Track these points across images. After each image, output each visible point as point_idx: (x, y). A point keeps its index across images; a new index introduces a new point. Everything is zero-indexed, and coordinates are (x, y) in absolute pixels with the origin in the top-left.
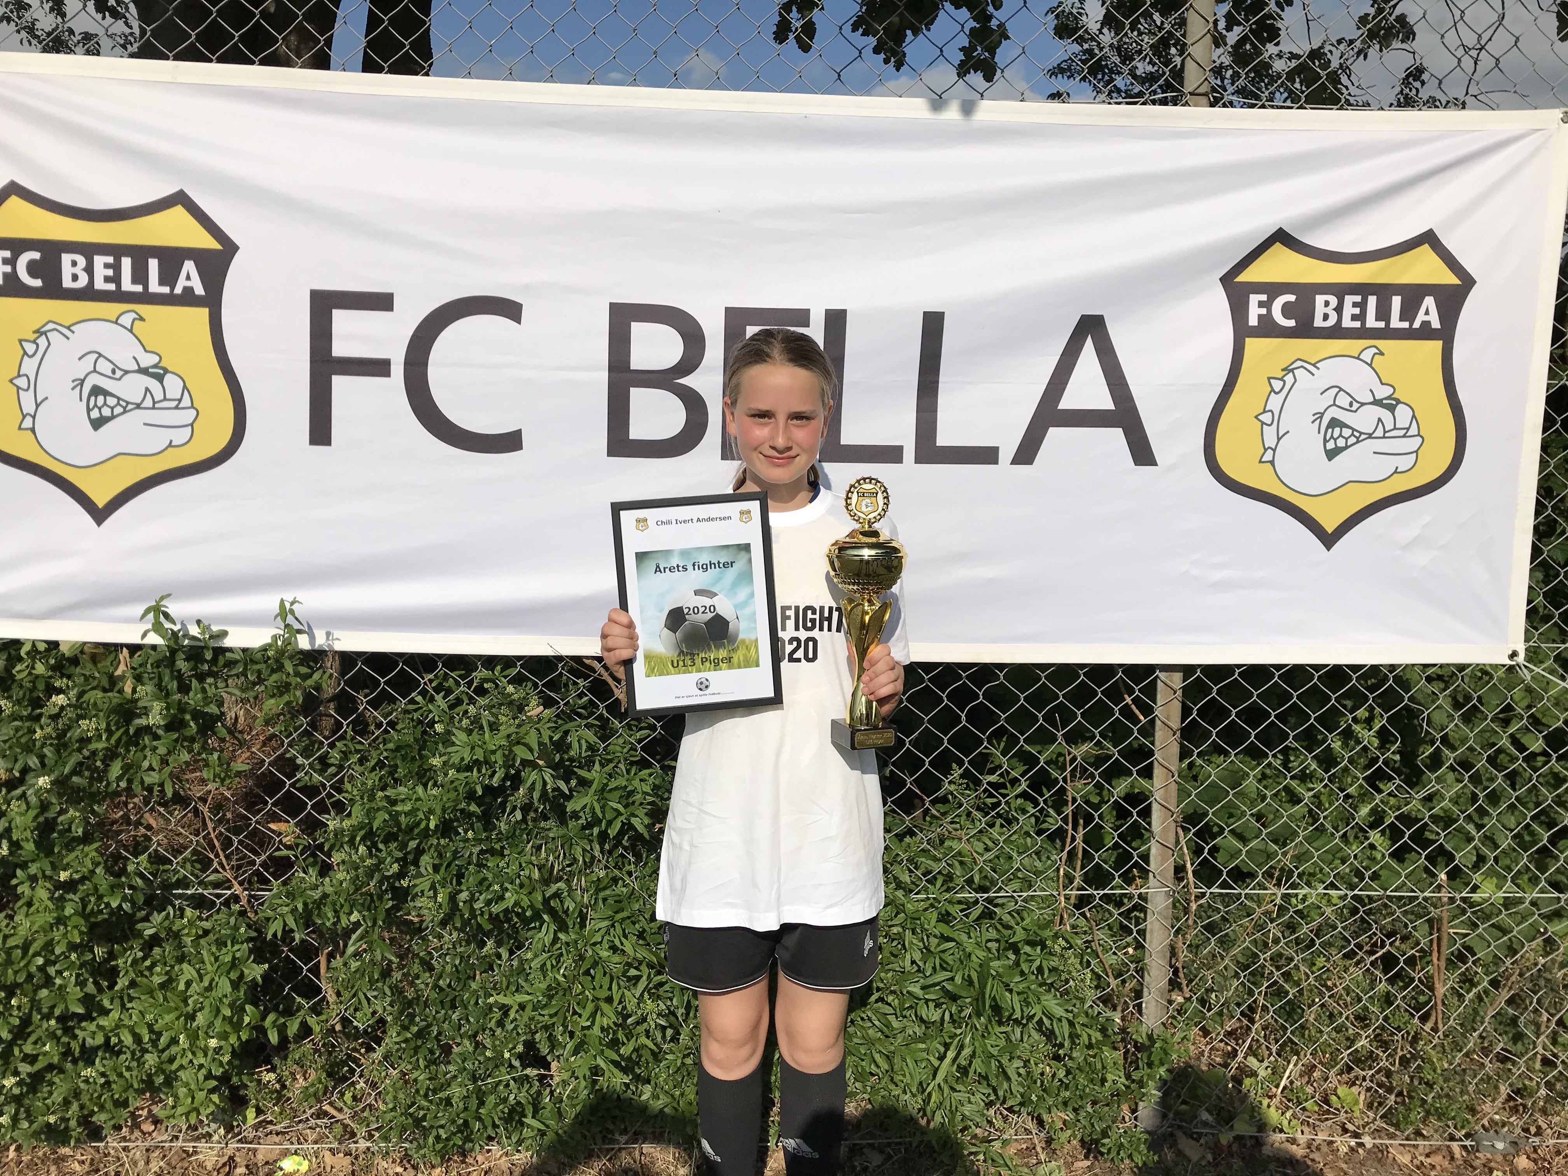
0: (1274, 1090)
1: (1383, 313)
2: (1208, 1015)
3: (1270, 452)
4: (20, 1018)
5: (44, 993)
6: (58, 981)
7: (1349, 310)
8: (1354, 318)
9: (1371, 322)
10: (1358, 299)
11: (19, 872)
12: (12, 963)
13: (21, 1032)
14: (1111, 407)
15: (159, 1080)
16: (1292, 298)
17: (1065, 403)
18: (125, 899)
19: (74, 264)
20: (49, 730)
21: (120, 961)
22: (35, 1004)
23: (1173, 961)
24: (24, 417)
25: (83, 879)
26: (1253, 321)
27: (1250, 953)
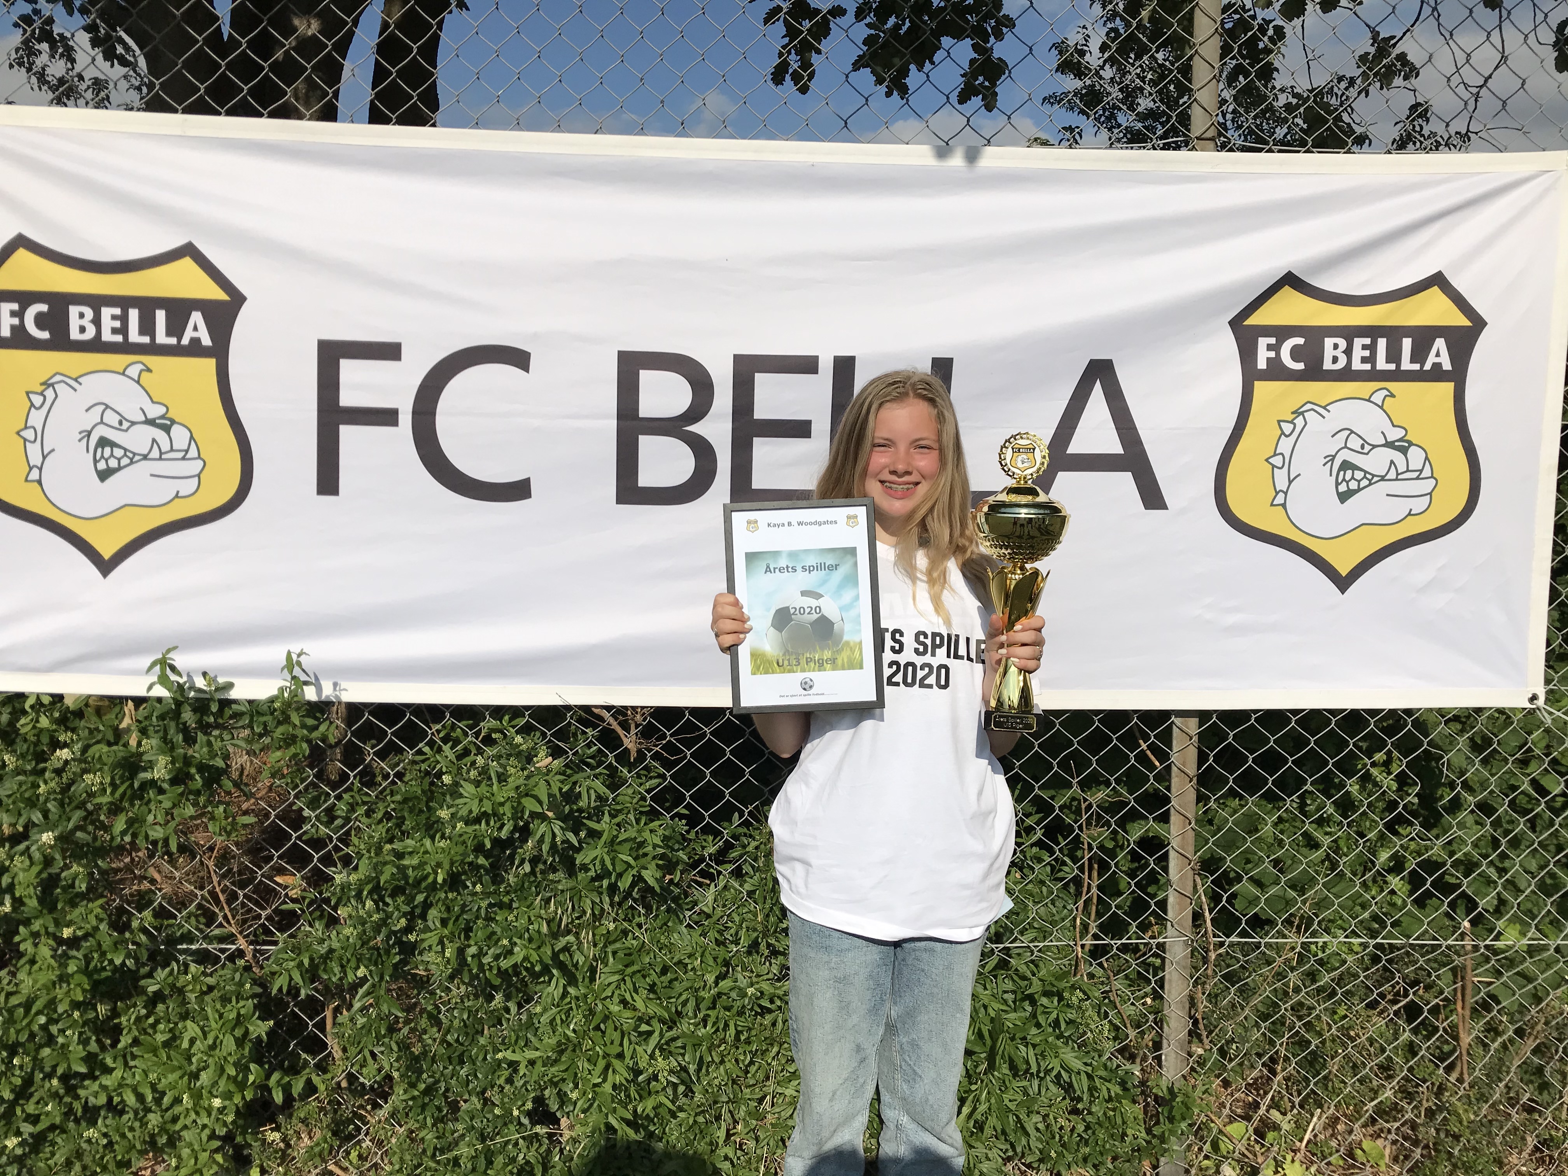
0: (1298, 1144)
1: (1394, 355)
2: (1229, 1067)
3: (1281, 495)
4: (22, 1077)
5: (46, 1051)
6: (60, 1040)
7: (1358, 353)
8: (1364, 360)
9: (1382, 364)
10: (1367, 341)
11: (22, 929)
12: (15, 1022)
13: (23, 1093)
14: (1120, 451)
15: (163, 1140)
16: (1300, 341)
17: (1075, 447)
18: (128, 956)
19: (82, 315)
20: (53, 784)
21: (123, 1019)
22: (37, 1063)
23: (1193, 1012)
24: (31, 468)
25: (86, 936)
26: (1262, 364)
27: (1269, 1002)
